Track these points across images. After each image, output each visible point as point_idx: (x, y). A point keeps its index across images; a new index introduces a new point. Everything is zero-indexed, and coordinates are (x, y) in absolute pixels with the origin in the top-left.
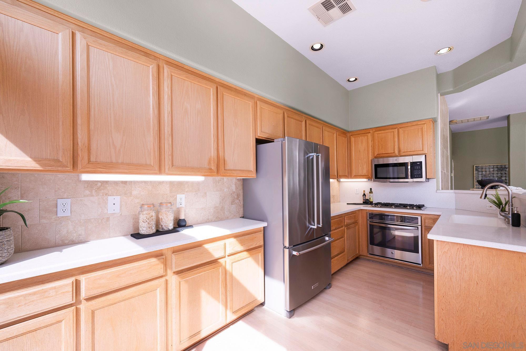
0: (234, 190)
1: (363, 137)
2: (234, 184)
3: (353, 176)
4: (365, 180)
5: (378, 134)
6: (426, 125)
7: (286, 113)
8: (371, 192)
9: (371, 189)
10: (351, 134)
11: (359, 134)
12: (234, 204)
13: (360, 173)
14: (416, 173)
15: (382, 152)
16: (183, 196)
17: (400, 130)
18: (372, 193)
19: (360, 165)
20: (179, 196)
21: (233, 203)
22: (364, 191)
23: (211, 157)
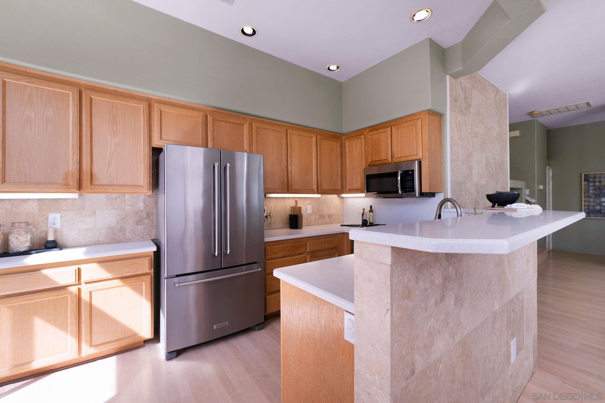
0: (142, 208)
1: (357, 140)
2: (142, 201)
3: (347, 191)
4: (363, 195)
5: (371, 135)
6: (420, 119)
7: (210, 115)
8: (371, 210)
9: (371, 207)
10: (346, 137)
11: (353, 137)
12: (141, 224)
13: (355, 187)
14: (408, 186)
15: (376, 159)
16: (58, 215)
17: (393, 128)
18: (372, 212)
19: (354, 176)
20: (51, 216)
21: (138, 223)
22: (364, 209)
23: (69, 170)
